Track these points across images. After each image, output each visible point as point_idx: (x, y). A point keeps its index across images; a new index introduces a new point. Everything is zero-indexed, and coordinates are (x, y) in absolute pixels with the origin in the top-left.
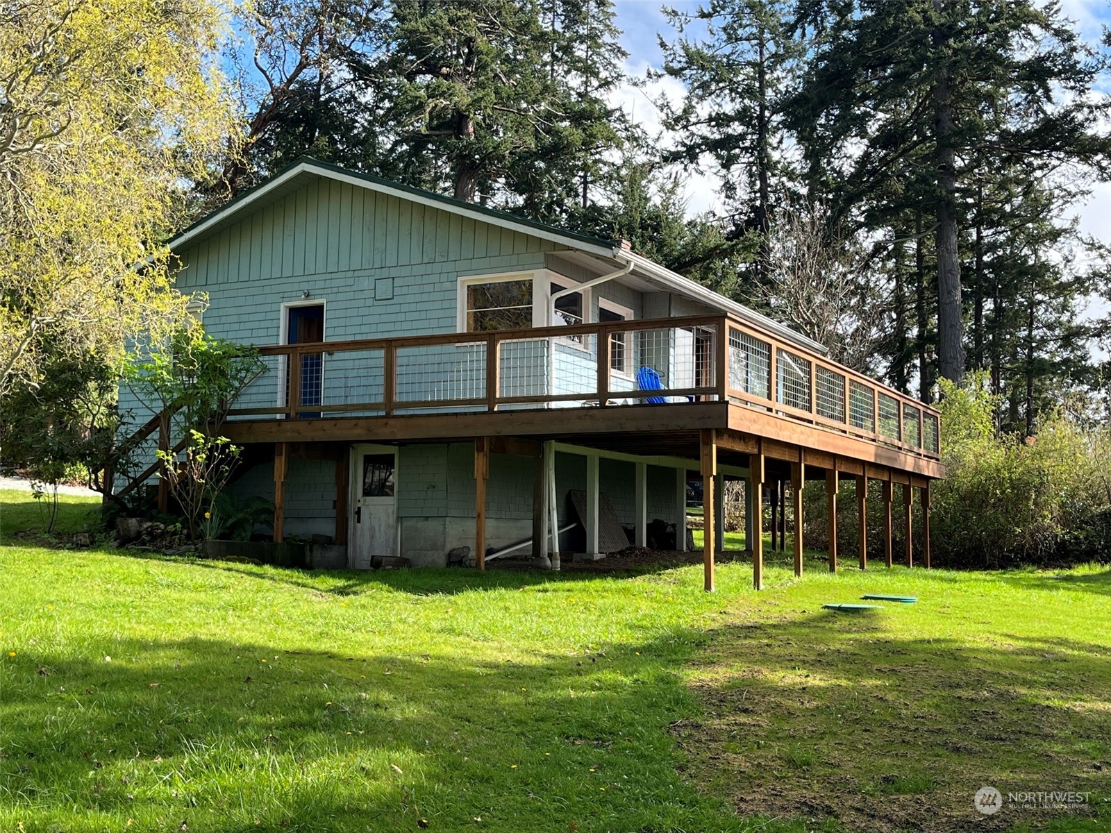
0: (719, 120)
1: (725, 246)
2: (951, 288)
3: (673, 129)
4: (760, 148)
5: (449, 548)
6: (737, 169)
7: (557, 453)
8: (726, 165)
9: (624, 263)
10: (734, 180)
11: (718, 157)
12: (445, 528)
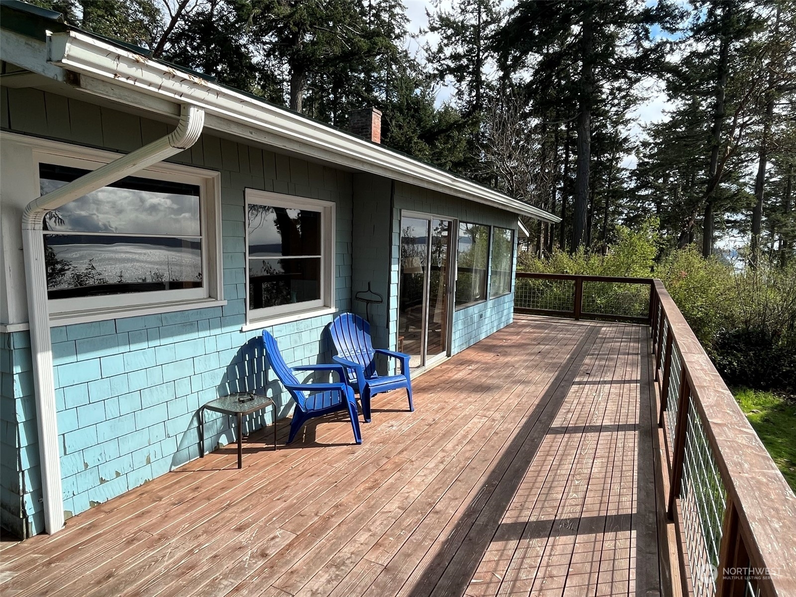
0: (456, 57)
1: (460, 122)
2: (585, 151)
3: (432, 63)
4: (477, 73)
6: (464, 84)
8: (459, 81)
10: (463, 89)
11: (455, 76)
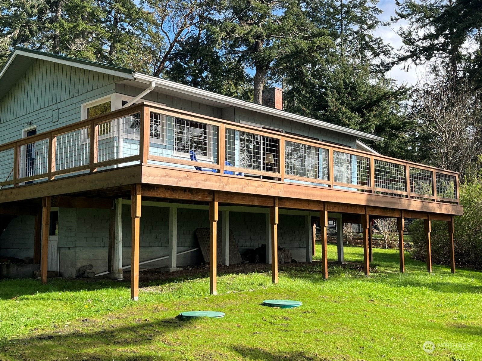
5: (79, 265)
7: (123, 206)
9: (148, 83)
12: (76, 254)
